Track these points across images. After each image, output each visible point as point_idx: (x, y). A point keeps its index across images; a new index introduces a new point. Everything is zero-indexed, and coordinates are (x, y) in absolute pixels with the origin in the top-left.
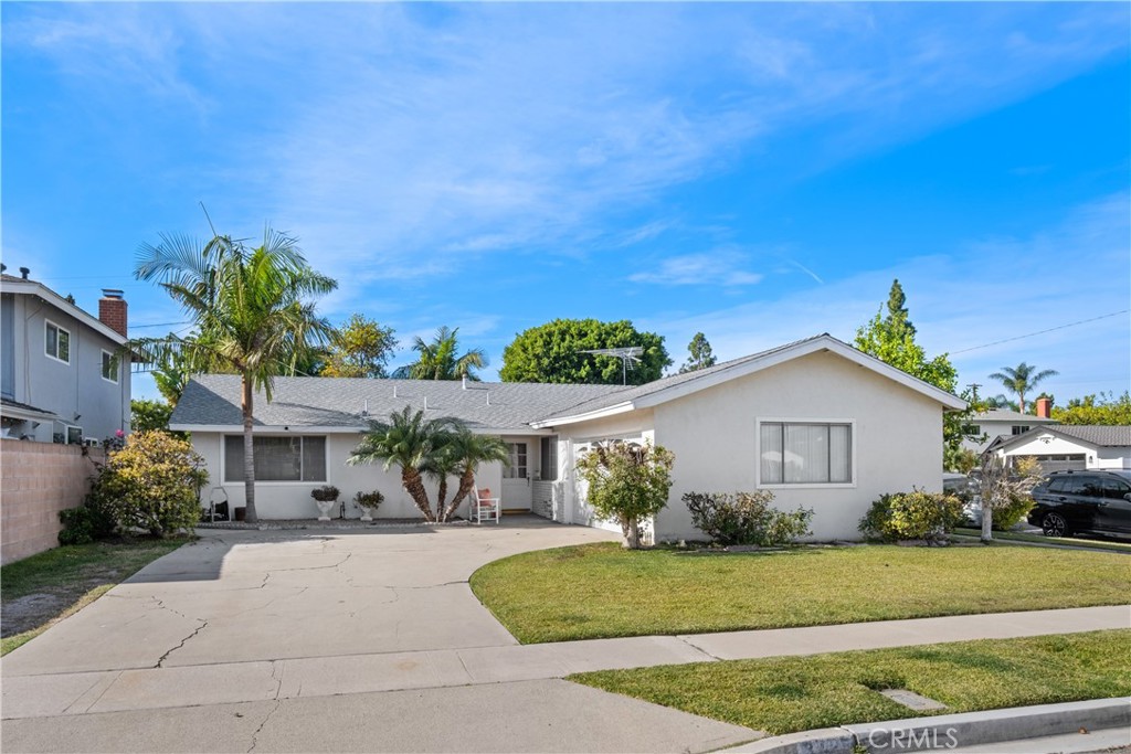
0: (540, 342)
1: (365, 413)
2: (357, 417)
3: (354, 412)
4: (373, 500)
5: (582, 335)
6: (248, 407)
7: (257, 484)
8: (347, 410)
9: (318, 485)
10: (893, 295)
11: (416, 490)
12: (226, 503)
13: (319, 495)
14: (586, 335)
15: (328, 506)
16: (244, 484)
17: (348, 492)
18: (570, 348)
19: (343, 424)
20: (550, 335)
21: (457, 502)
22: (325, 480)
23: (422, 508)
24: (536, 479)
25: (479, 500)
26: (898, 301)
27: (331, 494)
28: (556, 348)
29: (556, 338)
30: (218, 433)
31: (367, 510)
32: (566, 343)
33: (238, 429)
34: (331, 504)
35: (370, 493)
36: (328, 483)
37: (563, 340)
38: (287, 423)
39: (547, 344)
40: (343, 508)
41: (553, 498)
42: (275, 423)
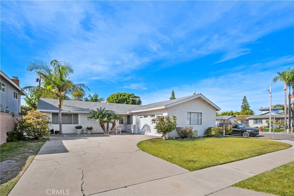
0: (116, 97)
1: (88, 109)
2: (86, 109)
3: (85, 108)
4: (90, 129)
5: (124, 96)
6: (60, 106)
7: (62, 125)
8: (83, 108)
9: (77, 125)
10: (172, 93)
11: (103, 126)
12: (53, 130)
13: (77, 128)
14: (125, 96)
15: (79, 131)
16: (59, 125)
17: (84, 127)
18: (122, 98)
19: (84, 111)
20: (118, 95)
21: (112, 129)
22: (78, 124)
23: (104, 131)
24: (126, 124)
25: (117, 129)
26: (173, 94)
27: (80, 127)
28: (119, 98)
29: (119, 96)
30: (50, 112)
31: (89, 131)
32: (121, 97)
33: (58, 111)
34: (80, 130)
35: (90, 127)
36: (79, 125)
37: (121, 96)
38: (69, 110)
39: (117, 97)
40: (83, 131)
41: (132, 128)
42: (66, 110)
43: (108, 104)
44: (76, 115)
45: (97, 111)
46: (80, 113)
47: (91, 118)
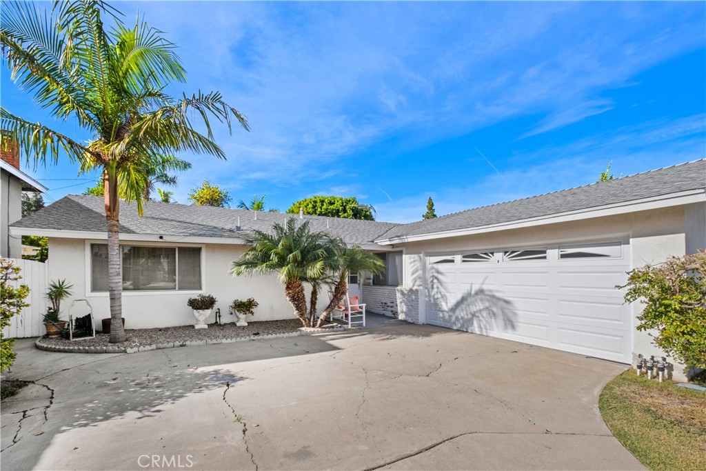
0: (310, 206)
1: (238, 228)
2: (231, 231)
3: (228, 227)
4: (245, 306)
5: (331, 203)
7: (124, 294)
8: (220, 225)
9: (194, 294)
10: (429, 203)
13: (197, 305)
14: (334, 204)
17: (224, 301)
18: (327, 209)
20: (315, 202)
21: (330, 308)
22: (201, 289)
23: (300, 313)
25: (350, 306)
26: (431, 206)
27: (207, 303)
28: (319, 209)
29: (319, 204)
30: (83, 241)
31: (242, 316)
32: (325, 207)
34: (208, 312)
35: (245, 300)
36: (205, 291)
37: (323, 205)
38: (162, 232)
39: (314, 207)
40: (218, 314)
41: (398, 301)
42: (149, 232)
43: (301, 217)
44: (193, 253)
45: (274, 234)
46: (208, 245)
47: (251, 264)
